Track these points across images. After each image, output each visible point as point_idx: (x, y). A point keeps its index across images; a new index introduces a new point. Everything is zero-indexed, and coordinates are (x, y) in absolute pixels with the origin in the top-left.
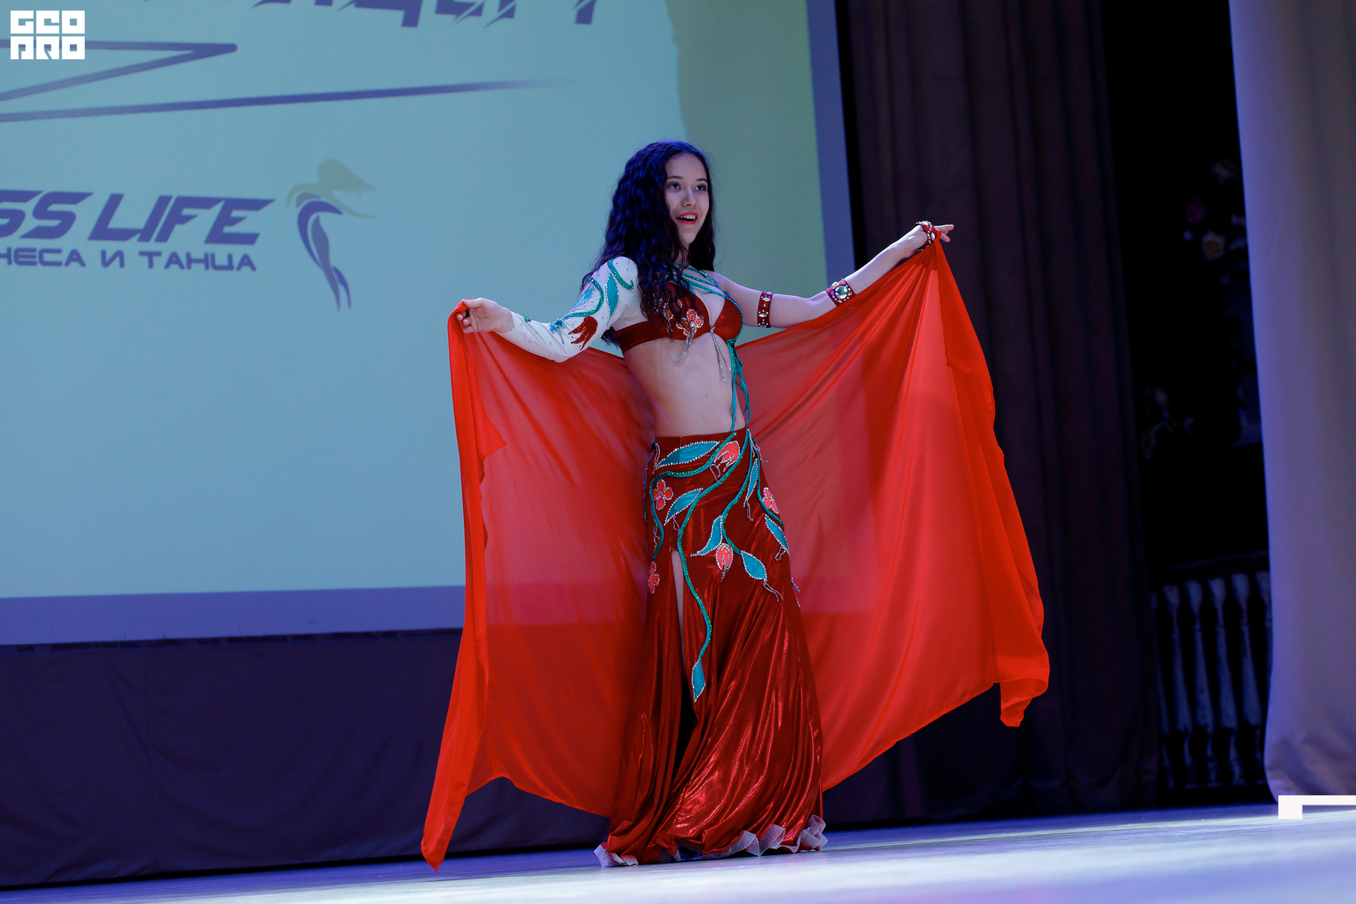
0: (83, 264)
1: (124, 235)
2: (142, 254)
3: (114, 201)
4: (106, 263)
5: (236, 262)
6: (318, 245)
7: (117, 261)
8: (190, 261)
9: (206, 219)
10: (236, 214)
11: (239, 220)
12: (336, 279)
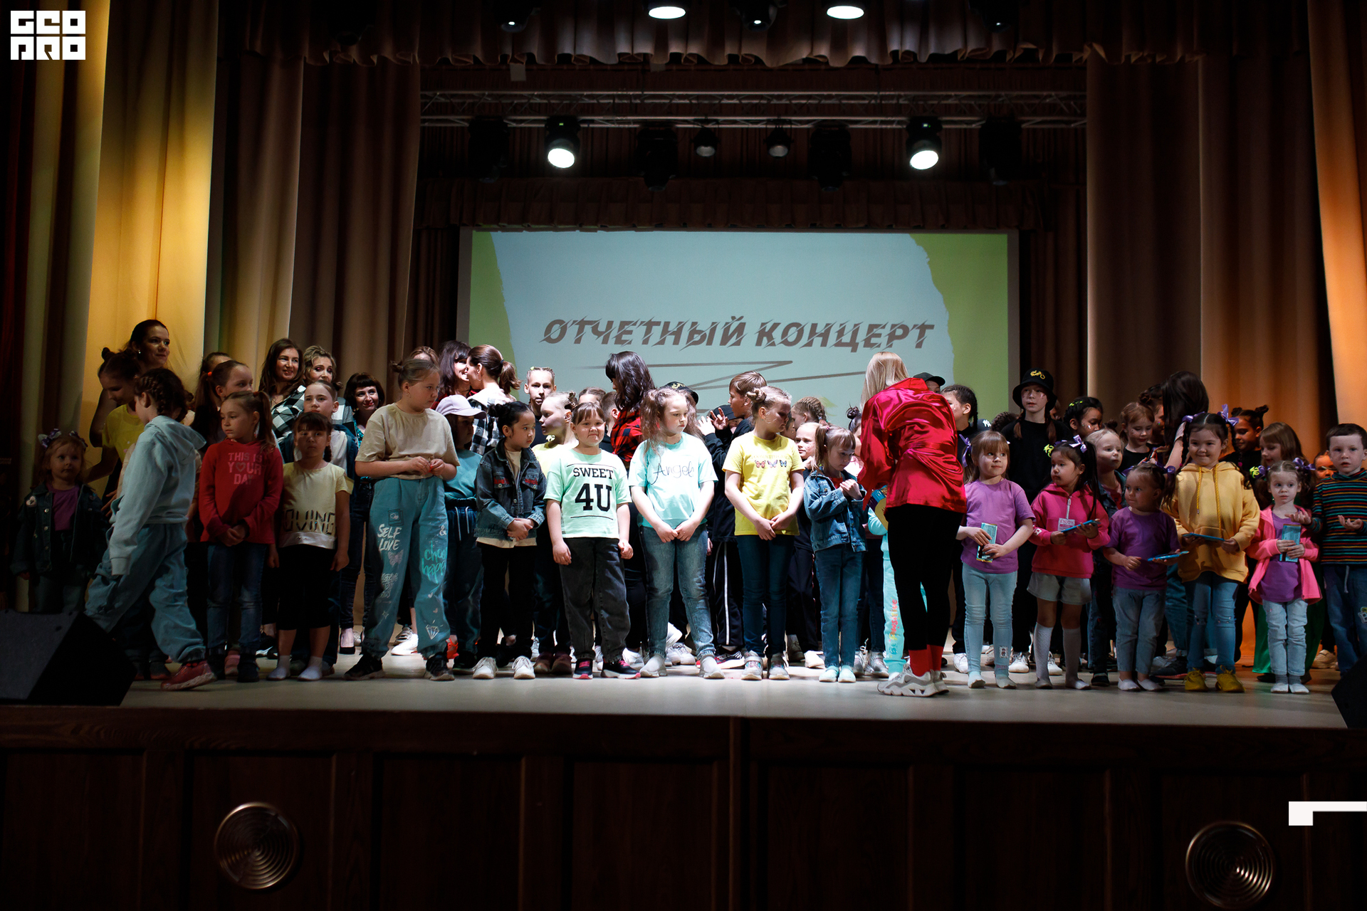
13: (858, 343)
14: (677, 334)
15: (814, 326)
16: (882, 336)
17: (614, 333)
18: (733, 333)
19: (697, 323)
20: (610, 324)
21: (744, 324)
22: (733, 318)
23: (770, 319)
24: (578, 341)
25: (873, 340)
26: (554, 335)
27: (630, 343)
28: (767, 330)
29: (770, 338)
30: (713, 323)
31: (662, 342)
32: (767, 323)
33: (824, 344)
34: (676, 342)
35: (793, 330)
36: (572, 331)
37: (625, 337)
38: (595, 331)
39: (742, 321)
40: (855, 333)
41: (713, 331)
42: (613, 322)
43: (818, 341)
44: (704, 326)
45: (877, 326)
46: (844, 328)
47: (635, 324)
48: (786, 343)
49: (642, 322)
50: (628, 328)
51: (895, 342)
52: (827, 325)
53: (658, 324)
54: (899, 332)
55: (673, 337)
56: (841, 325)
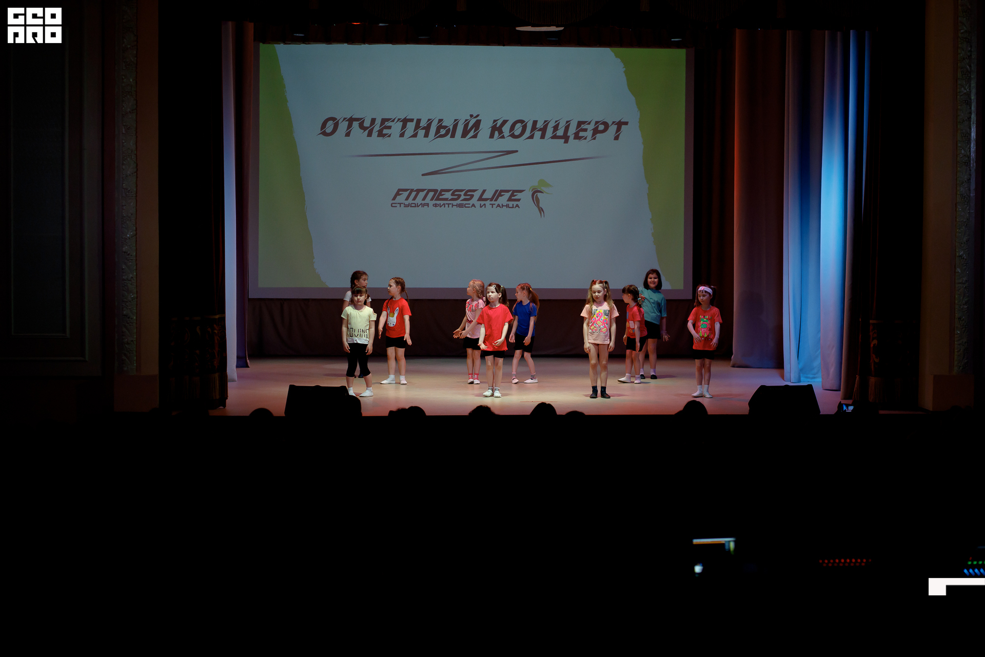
0: (475, 207)
1: (486, 200)
2: (490, 204)
3: (484, 191)
4: (481, 207)
5: (514, 206)
6: (537, 201)
7: (484, 206)
8: (503, 206)
9: (507, 195)
10: (515, 194)
11: (516, 195)
12: (541, 210)
13: (569, 136)
14: (427, 129)
15: (535, 122)
16: (588, 130)
17: (377, 128)
18: (472, 128)
19: (442, 120)
20: (373, 121)
21: (481, 120)
22: (471, 116)
23: (501, 118)
24: (348, 135)
25: (581, 134)
26: (329, 129)
27: (389, 136)
28: (498, 126)
29: (501, 132)
30: (455, 120)
31: (415, 136)
32: (498, 120)
33: (543, 137)
34: (426, 135)
35: (519, 125)
36: (343, 126)
37: (385, 131)
38: (362, 126)
39: (478, 118)
40: (567, 128)
41: (455, 126)
42: (375, 119)
43: (538, 134)
44: (448, 123)
45: (584, 123)
46: (559, 123)
47: (393, 121)
48: (513, 136)
49: (399, 119)
50: (387, 124)
51: (598, 135)
52: (545, 121)
53: (412, 120)
54: (601, 127)
55: (424, 131)
56: (556, 121)
